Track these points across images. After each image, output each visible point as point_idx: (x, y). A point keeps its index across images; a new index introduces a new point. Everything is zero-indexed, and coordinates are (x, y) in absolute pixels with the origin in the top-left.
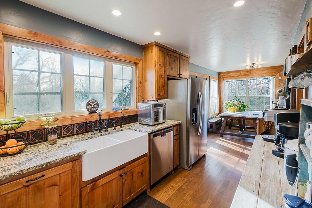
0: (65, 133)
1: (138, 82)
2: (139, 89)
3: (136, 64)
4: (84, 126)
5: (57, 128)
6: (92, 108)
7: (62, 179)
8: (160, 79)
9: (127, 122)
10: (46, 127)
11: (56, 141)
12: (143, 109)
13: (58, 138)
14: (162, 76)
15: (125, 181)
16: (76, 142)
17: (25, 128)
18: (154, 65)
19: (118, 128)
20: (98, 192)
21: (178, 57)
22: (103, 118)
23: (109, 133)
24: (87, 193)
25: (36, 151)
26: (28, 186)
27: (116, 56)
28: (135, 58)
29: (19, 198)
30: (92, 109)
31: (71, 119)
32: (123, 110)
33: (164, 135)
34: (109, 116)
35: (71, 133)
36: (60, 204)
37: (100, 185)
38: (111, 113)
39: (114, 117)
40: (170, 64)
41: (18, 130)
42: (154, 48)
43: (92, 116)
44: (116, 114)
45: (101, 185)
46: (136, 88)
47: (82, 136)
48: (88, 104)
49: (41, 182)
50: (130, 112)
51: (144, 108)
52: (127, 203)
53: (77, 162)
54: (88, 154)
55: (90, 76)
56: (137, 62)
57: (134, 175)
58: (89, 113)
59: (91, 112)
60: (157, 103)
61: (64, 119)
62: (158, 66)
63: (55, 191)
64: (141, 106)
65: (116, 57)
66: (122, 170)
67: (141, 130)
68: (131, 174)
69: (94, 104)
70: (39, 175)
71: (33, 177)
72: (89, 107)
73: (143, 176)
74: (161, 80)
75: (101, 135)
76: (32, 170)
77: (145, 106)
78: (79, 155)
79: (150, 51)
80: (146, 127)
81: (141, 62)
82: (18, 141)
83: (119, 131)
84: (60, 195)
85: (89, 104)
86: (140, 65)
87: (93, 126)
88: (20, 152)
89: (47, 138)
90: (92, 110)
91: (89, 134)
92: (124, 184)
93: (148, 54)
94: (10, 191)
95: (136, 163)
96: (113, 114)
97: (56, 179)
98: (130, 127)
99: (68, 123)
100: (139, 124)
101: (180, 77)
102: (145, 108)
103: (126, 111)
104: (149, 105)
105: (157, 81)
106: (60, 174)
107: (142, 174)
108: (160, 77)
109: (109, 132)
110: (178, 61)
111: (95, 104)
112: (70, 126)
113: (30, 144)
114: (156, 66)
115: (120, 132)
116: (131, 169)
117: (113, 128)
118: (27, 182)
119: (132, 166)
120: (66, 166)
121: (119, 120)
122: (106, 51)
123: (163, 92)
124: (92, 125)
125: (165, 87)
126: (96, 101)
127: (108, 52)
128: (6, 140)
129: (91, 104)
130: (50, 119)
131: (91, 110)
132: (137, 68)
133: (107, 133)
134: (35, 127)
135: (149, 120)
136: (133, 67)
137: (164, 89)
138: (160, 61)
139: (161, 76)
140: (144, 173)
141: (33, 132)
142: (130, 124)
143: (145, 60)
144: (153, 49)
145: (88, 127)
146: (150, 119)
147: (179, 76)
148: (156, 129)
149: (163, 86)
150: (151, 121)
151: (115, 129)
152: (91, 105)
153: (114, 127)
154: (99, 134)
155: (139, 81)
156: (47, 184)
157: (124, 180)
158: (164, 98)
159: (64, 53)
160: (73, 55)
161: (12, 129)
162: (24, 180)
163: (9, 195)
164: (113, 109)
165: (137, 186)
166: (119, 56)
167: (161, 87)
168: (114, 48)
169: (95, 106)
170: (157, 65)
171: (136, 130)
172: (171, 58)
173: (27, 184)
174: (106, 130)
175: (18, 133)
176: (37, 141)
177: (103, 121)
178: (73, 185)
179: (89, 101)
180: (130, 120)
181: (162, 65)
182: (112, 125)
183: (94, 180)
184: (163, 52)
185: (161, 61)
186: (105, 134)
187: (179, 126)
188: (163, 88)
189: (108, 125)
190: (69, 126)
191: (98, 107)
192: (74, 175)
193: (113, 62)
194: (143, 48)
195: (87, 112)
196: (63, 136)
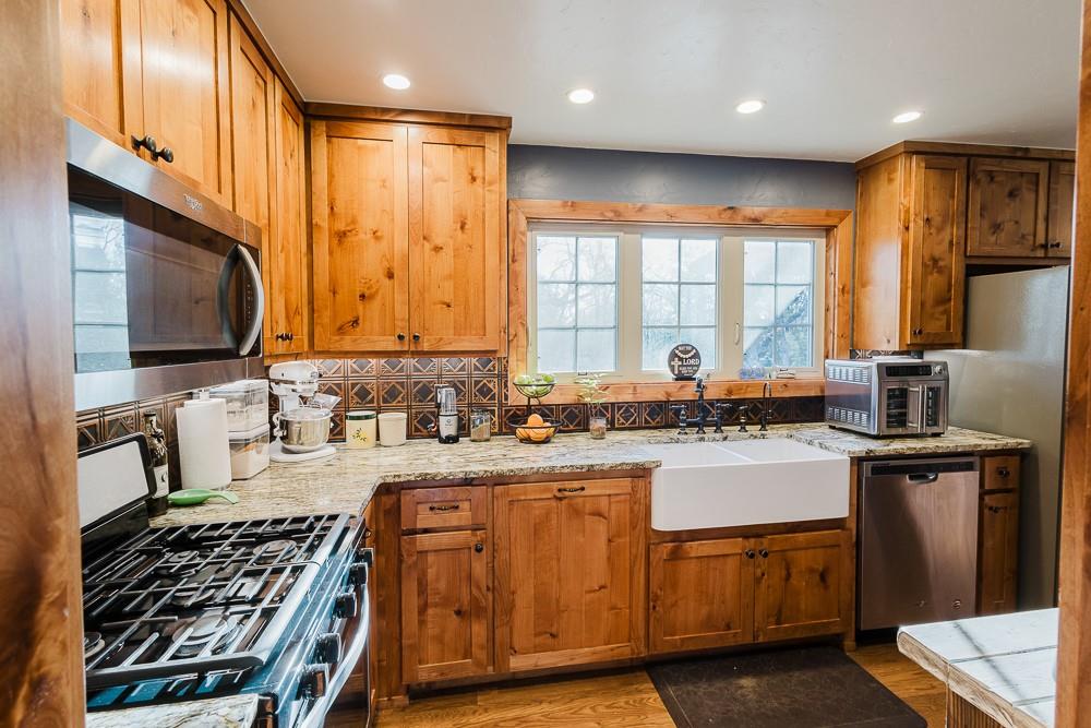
0: (622, 420)
1: (835, 289)
2: (835, 312)
3: (829, 230)
4: (661, 409)
5: (605, 406)
6: (682, 366)
7: (613, 507)
8: (925, 275)
9: (785, 416)
10: (587, 400)
11: (603, 433)
12: (844, 378)
13: (608, 430)
14: (935, 261)
15: (763, 575)
16: (642, 443)
17: (553, 398)
18: (897, 225)
19: (754, 429)
20: (688, 571)
21: (1038, 175)
22: (709, 395)
23: (725, 439)
24: (660, 558)
25: (570, 444)
26: (560, 499)
27: (753, 217)
28: (823, 211)
29: (548, 514)
30: (684, 368)
31: (635, 388)
32: (774, 378)
33: (925, 477)
34: (730, 392)
35: (634, 422)
36: (609, 558)
37: (692, 555)
38: (736, 385)
39: (742, 397)
40: (983, 208)
41: (545, 400)
42: (901, 163)
43: (682, 387)
44: (749, 389)
45: (697, 558)
46: (827, 310)
47: (656, 433)
48: (673, 355)
49: (580, 500)
50: (799, 387)
51: (847, 376)
52: (766, 640)
53: (641, 483)
54: (665, 470)
55: (680, 284)
56: (829, 222)
57: (794, 571)
58: (676, 380)
59: (680, 378)
60: (920, 361)
61: (620, 388)
62: (916, 227)
63: (601, 529)
64: (838, 369)
65: (756, 220)
66: (752, 540)
67: (827, 445)
68: (784, 563)
69: (687, 356)
70: (576, 484)
71: (568, 485)
72: (676, 363)
73: (826, 587)
74: (934, 278)
75: (702, 439)
76: (566, 471)
77: (851, 370)
78: (647, 466)
79: (884, 177)
80: (852, 438)
81: (849, 221)
82: (545, 421)
83: (756, 437)
84: (609, 541)
85: (676, 355)
86: (844, 232)
87: (683, 412)
88: (547, 441)
89: (588, 424)
90: (684, 371)
91: (674, 433)
92: (758, 580)
93: (877, 190)
94: (538, 497)
95: (801, 537)
96: (740, 388)
97: (604, 502)
98: (794, 433)
99: (627, 397)
100: (831, 427)
101: (1046, 258)
102: (851, 378)
103: (784, 381)
104: (867, 368)
105: (910, 284)
106: (609, 495)
107: (823, 577)
108: (924, 265)
109: (724, 435)
110: (1037, 192)
111: (690, 355)
112: (631, 407)
113: (560, 431)
114: (907, 228)
115: (756, 440)
116: (786, 548)
117: (739, 427)
118: (560, 490)
119: (786, 539)
120: (622, 484)
121: (760, 406)
122: (725, 210)
123: (945, 321)
124: (680, 410)
125: (954, 305)
126: (693, 348)
127: (730, 212)
128: (528, 416)
129: (682, 356)
130: (594, 384)
131: (680, 371)
132: (832, 241)
133: (718, 436)
134: (569, 399)
135: (864, 416)
136: (818, 240)
137: (947, 312)
138: (927, 207)
139: (930, 263)
140: (831, 579)
141: (565, 407)
142: (798, 425)
143: (865, 211)
144: (895, 170)
145: (671, 414)
146: (869, 416)
147: (1040, 253)
148: (886, 448)
149: (943, 300)
150: (869, 422)
151: (743, 429)
152: (681, 359)
153: (740, 424)
154: (696, 436)
155: (839, 286)
156: (588, 507)
157: (759, 572)
158: (951, 346)
159: (622, 234)
160: (642, 234)
161: (537, 396)
162: (556, 485)
163: (536, 504)
164: (743, 373)
165: (803, 607)
166: (765, 216)
167: (929, 302)
168: (747, 195)
169: (692, 362)
170: (912, 225)
171: (810, 443)
172: (994, 186)
173: (559, 495)
174: (718, 430)
175: (544, 405)
176: (571, 427)
177: (712, 405)
178: (634, 528)
179: (677, 348)
180: (799, 412)
181: (937, 220)
182: (738, 418)
183: (679, 537)
184: (946, 171)
185: (936, 204)
186: (714, 440)
187: (1018, 458)
188: (941, 309)
189: (726, 416)
190: (630, 405)
191: (698, 366)
192: (636, 507)
193: (746, 235)
194: (858, 172)
195: (670, 376)
196: (616, 426)
